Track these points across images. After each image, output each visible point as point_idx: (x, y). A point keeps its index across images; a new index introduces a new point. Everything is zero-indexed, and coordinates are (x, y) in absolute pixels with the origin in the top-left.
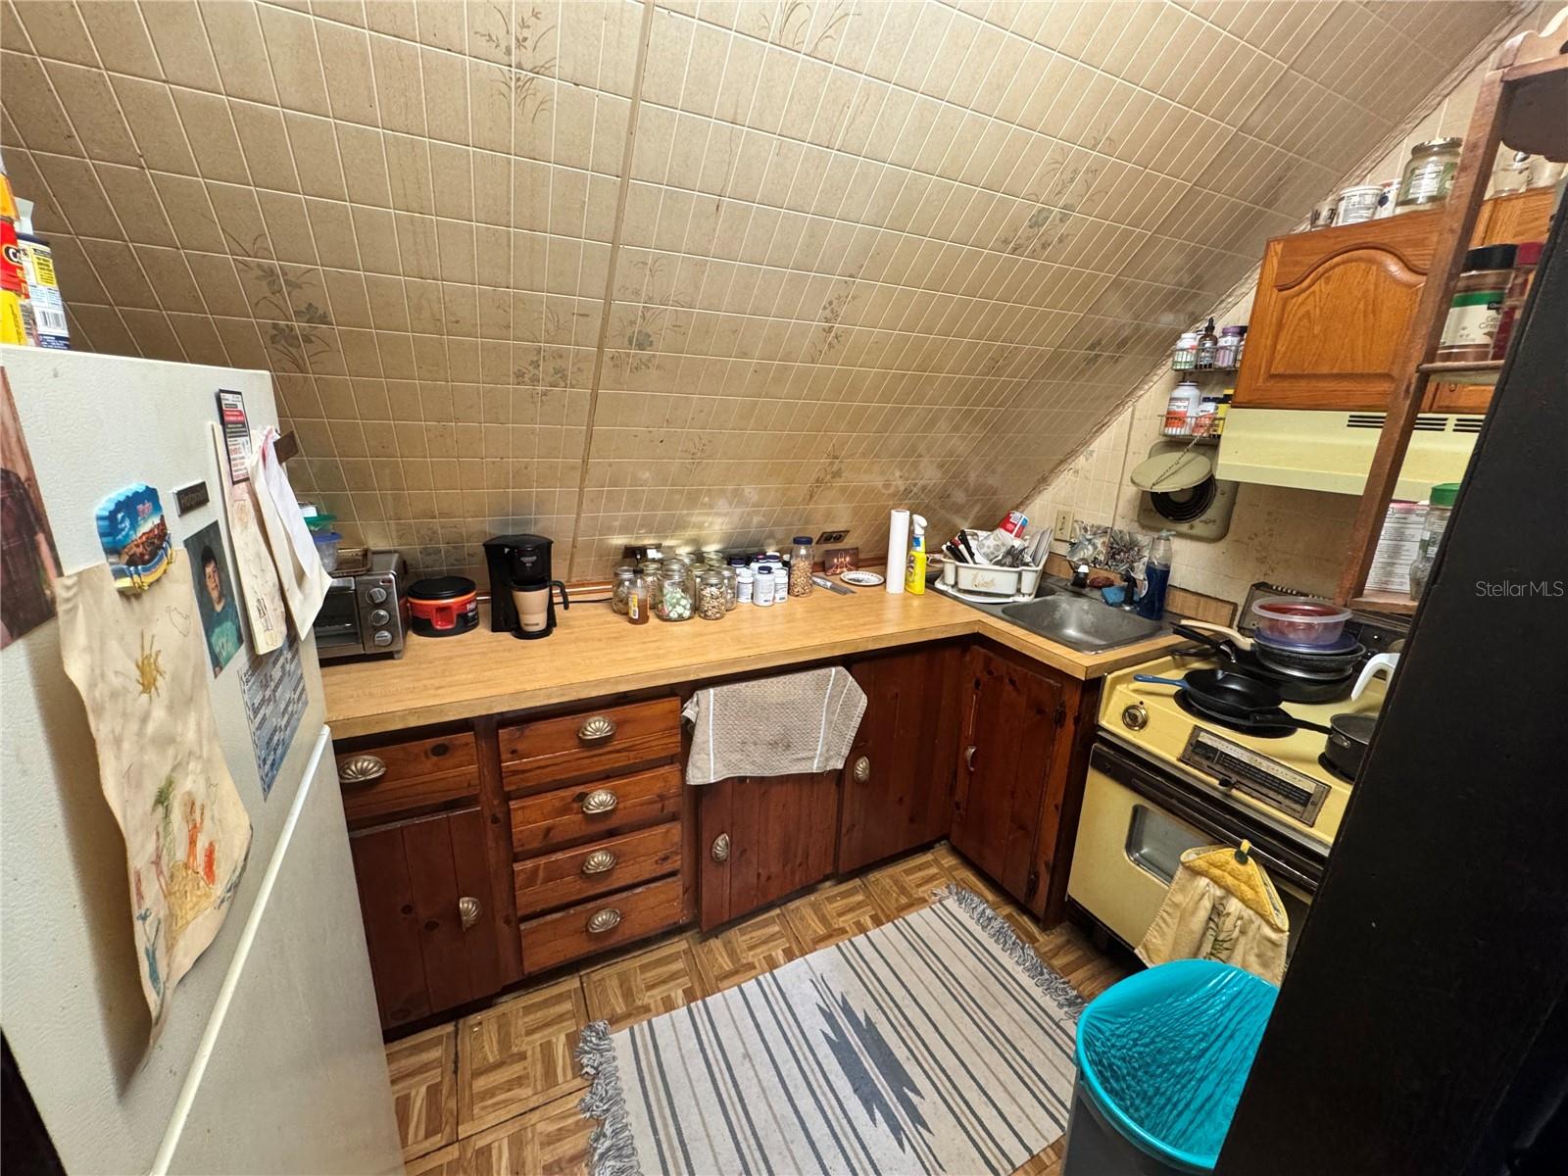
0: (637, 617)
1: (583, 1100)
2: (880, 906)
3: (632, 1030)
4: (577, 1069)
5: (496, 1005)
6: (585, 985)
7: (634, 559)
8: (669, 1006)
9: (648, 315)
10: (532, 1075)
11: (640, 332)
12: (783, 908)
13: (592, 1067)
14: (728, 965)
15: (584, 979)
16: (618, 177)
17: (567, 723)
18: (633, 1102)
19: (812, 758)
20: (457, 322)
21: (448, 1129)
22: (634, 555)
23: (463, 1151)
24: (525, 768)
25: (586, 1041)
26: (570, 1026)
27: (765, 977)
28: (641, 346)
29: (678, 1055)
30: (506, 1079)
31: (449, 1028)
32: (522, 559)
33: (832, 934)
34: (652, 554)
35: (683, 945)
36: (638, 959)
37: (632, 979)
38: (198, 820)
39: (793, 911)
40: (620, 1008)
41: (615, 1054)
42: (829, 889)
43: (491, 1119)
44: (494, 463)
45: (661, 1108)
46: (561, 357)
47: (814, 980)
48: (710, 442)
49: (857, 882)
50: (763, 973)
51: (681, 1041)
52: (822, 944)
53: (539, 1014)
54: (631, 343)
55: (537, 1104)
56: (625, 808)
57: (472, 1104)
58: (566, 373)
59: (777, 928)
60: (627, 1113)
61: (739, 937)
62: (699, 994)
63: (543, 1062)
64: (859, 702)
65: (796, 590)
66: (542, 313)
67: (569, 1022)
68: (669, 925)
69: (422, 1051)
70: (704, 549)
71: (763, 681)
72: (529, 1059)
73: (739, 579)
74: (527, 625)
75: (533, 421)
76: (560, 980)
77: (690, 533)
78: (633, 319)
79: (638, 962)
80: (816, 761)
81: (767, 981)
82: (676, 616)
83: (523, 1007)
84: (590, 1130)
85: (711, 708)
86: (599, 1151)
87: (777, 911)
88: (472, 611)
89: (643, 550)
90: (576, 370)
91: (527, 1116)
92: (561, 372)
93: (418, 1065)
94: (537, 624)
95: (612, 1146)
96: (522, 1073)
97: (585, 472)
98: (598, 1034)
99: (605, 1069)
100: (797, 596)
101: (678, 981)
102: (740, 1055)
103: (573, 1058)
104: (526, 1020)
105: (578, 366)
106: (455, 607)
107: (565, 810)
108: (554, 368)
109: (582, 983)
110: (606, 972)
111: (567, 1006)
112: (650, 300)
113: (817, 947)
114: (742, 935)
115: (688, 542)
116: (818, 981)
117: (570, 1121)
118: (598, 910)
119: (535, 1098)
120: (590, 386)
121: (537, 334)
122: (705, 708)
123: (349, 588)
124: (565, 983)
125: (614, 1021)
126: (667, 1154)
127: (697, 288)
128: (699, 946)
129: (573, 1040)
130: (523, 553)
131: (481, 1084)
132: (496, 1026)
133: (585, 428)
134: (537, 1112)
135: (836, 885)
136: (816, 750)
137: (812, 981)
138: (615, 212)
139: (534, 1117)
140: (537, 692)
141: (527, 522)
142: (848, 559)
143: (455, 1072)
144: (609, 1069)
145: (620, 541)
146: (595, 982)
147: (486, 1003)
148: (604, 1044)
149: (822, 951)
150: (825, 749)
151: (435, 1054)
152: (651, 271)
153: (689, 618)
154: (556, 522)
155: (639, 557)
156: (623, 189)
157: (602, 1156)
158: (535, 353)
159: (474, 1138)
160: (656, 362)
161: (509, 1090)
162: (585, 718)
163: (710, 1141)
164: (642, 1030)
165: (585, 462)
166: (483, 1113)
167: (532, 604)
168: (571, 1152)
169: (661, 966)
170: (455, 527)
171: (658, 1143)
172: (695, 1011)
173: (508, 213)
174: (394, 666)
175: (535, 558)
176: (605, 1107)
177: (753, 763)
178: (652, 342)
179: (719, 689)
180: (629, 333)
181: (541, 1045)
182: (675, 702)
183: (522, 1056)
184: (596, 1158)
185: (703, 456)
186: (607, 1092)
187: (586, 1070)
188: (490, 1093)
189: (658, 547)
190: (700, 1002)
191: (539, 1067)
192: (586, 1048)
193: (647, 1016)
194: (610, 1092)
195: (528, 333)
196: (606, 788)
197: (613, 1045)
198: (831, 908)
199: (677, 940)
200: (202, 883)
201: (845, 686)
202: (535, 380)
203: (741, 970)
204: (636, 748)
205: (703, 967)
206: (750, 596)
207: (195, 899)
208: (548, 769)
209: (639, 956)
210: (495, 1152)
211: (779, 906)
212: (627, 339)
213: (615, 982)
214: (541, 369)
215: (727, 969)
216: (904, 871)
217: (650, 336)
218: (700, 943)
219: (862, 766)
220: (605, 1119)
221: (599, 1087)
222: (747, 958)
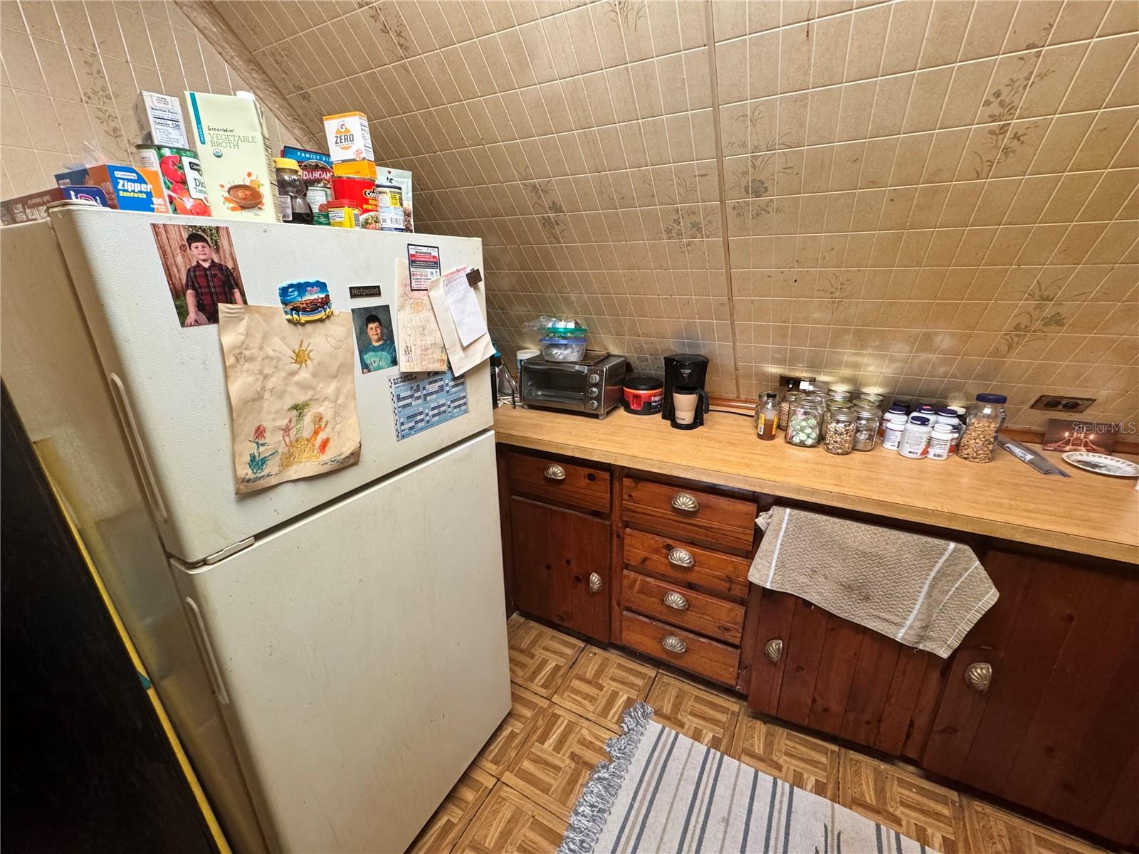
0: (762, 433)
1: (611, 739)
2: (966, 839)
3: (664, 728)
4: (620, 721)
5: (608, 651)
6: (657, 679)
7: (786, 388)
8: (697, 736)
9: (757, 163)
10: (598, 701)
11: (753, 181)
12: (843, 750)
13: (628, 727)
14: (759, 749)
15: (659, 675)
16: (705, 46)
17: (665, 490)
18: (635, 768)
19: (899, 625)
20: (623, 198)
21: (550, 691)
22: (789, 384)
23: (550, 707)
24: (636, 510)
25: (635, 710)
26: (634, 694)
27: (783, 784)
28: (757, 194)
29: (680, 771)
30: (587, 692)
31: (582, 645)
32: (681, 370)
33: (878, 810)
34: (804, 386)
35: (736, 708)
36: (698, 691)
37: (686, 700)
38: (323, 426)
39: (851, 759)
40: (667, 709)
41: (644, 732)
42: (908, 773)
43: (568, 705)
44: (666, 298)
45: (646, 790)
46: (694, 213)
47: (829, 828)
48: (849, 280)
49: (954, 795)
50: (785, 780)
51: (688, 764)
52: (860, 809)
53: (624, 674)
54: (747, 192)
55: (590, 718)
56: (699, 572)
57: (565, 690)
58: (700, 225)
59: (824, 760)
60: (627, 771)
61: (785, 740)
62: (722, 748)
63: (608, 700)
64: (983, 595)
65: (966, 452)
66: (673, 180)
67: (635, 692)
68: (722, 682)
69: (566, 646)
70: (865, 390)
71: (848, 522)
72: (603, 692)
73: (889, 425)
74: (678, 418)
75: (685, 267)
76: (647, 665)
77: (848, 372)
78: (745, 170)
79: (696, 692)
80: (903, 631)
81: (783, 788)
82: (798, 441)
83: (618, 663)
84: (603, 758)
85: (784, 526)
86: (600, 774)
87: (835, 748)
88: (656, 402)
89: (797, 382)
90: (707, 223)
91: (583, 720)
92: (695, 225)
93: (560, 651)
94: (684, 419)
95: (607, 779)
96: (595, 696)
97: (732, 308)
98: (644, 712)
99: (633, 734)
100: (966, 458)
101: (715, 727)
102: (722, 816)
103: (623, 712)
104: (616, 671)
105: (708, 218)
106: (643, 396)
107: (657, 551)
108: (691, 223)
109: (656, 676)
110: (673, 682)
111: (639, 682)
112: (756, 148)
113: (853, 807)
114: (787, 739)
115: (844, 380)
116: (832, 834)
117: (598, 743)
118: (672, 634)
119: (591, 714)
120: (721, 235)
121: (673, 197)
122: (777, 522)
123: (583, 372)
124: (646, 668)
125: (659, 714)
126: (631, 819)
127: (802, 125)
128: (746, 717)
129: (630, 703)
130: (683, 366)
131: (576, 684)
132: (600, 662)
133: (724, 270)
134: (588, 722)
135: (921, 777)
136: (906, 619)
137: (826, 827)
138: (709, 78)
139: (585, 723)
140: (644, 460)
141: (698, 346)
142: (1092, 437)
143: (570, 668)
144: (635, 737)
145: (775, 370)
146: (663, 682)
147: (604, 646)
148: (642, 721)
149: (855, 814)
150: (918, 624)
151: (569, 651)
152: (751, 121)
153: (811, 446)
154: (718, 348)
155: (791, 386)
156: (712, 55)
157: (599, 778)
158: (675, 212)
159: (556, 706)
160: (775, 205)
161: (584, 699)
162: (678, 492)
163: (660, 842)
164: (669, 734)
165: (731, 299)
166: (567, 698)
167: (685, 404)
168: (587, 759)
169: (710, 708)
170: (652, 344)
171: (631, 806)
172: (711, 756)
173: (635, 109)
174: (596, 423)
175: (690, 371)
176: (619, 755)
177: (820, 594)
178: (766, 188)
179: (796, 511)
180: (743, 183)
181: (613, 690)
182: (752, 508)
183: (601, 688)
184: (596, 776)
185: (843, 295)
186: (625, 748)
187: (623, 725)
188: (577, 692)
189: (812, 381)
190: (718, 754)
191: (604, 701)
192: (633, 714)
193: (679, 729)
194: (626, 750)
195: (667, 198)
196: (688, 551)
197: (647, 726)
198: (896, 791)
199: (733, 700)
200: (315, 451)
201: (966, 569)
202: (679, 234)
203: (767, 761)
204: (712, 530)
205: (739, 734)
206: (896, 444)
207: (309, 455)
208: (649, 517)
209: (700, 689)
210: (559, 721)
211: (840, 745)
212: (743, 190)
213: (674, 692)
214: (682, 224)
215: (757, 751)
216: (1037, 837)
217: (763, 183)
218: (749, 717)
219: (980, 673)
220: (615, 761)
221: (623, 742)
222: (779, 758)
